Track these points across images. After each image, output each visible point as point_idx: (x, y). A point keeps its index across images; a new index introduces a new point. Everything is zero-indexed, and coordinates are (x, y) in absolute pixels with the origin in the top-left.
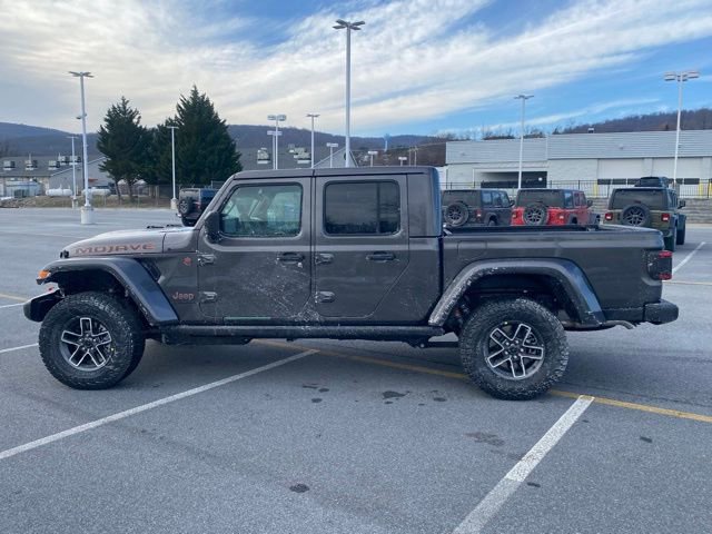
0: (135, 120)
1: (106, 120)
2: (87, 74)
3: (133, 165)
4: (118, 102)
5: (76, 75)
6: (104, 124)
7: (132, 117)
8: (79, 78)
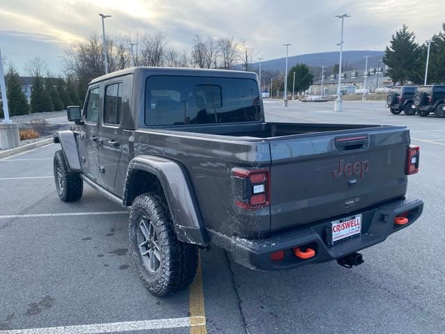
0: (411, 39)
1: (392, 42)
2: (345, 15)
3: (404, 71)
4: (400, 29)
5: (340, 17)
6: (390, 45)
7: (409, 38)
8: (341, 19)
